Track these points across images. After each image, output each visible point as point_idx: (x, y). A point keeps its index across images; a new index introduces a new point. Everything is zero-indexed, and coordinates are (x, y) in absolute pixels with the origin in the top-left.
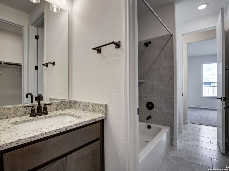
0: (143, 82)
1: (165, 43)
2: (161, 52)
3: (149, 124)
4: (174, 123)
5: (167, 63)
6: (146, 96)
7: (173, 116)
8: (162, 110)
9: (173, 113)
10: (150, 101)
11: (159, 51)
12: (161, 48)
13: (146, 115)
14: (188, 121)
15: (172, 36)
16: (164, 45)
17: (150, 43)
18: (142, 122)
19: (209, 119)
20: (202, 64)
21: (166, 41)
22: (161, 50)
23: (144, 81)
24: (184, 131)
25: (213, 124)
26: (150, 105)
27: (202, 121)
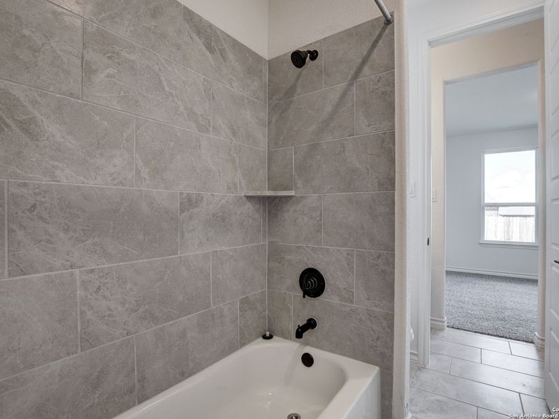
0: (290, 197)
1: (365, 53)
2: (351, 85)
3: (308, 350)
4: (392, 352)
5: (369, 125)
6: (298, 247)
7: (391, 326)
8: (352, 302)
9: (393, 316)
10: (310, 266)
11: (344, 84)
12: (352, 72)
13: (298, 316)
14: (443, 322)
15: (388, 22)
16: (360, 61)
17: (314, 55)
18: (286, 338)
19: (507, 314)
20: (484, 153)
21: (368, 45)
22: (350, 77)
23: (292, 193)
24: (432, 363)
25: (521, 330)
26: (313, 280)
27: (487, 320)
